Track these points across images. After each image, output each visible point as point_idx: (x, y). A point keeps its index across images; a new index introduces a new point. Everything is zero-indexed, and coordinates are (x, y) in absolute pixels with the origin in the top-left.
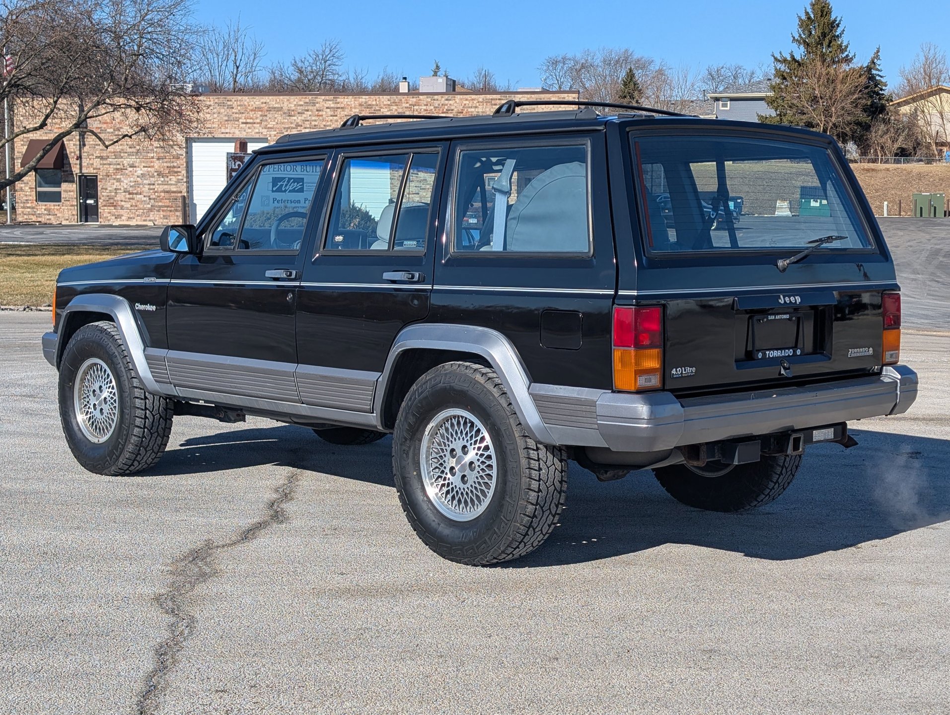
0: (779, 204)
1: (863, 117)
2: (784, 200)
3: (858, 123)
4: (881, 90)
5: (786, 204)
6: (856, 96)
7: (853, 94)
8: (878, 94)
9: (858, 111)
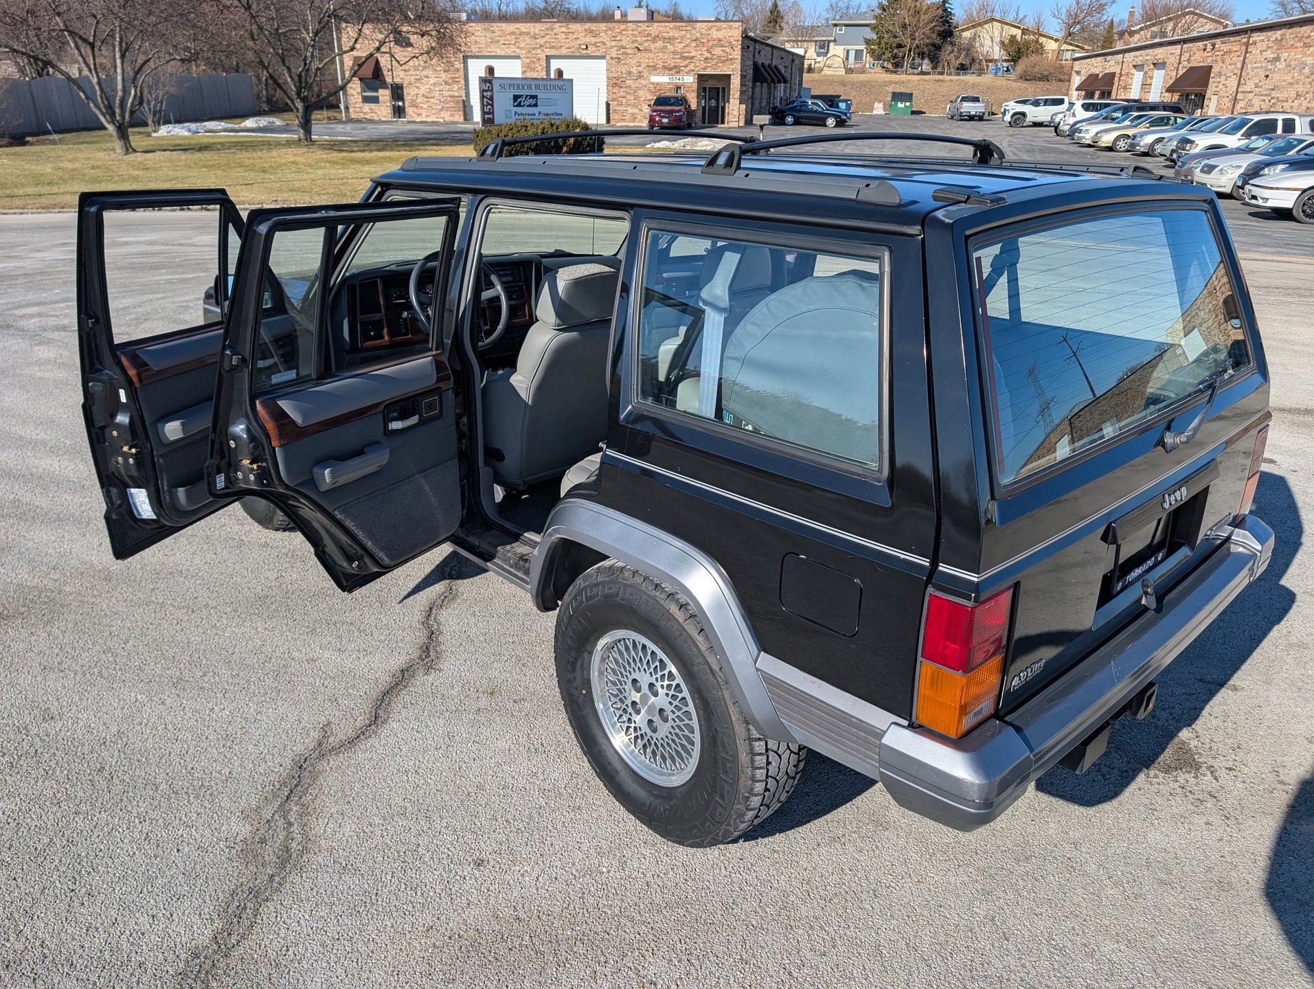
0: (876, 104)
1: (938, 41)
2: (880, 102)
3: (933, 45)
4: (951, 19)
5: (881, 105)
6: (934, 24)
7: (932, 22)
8: (948, 22)
9: (934, 36)
